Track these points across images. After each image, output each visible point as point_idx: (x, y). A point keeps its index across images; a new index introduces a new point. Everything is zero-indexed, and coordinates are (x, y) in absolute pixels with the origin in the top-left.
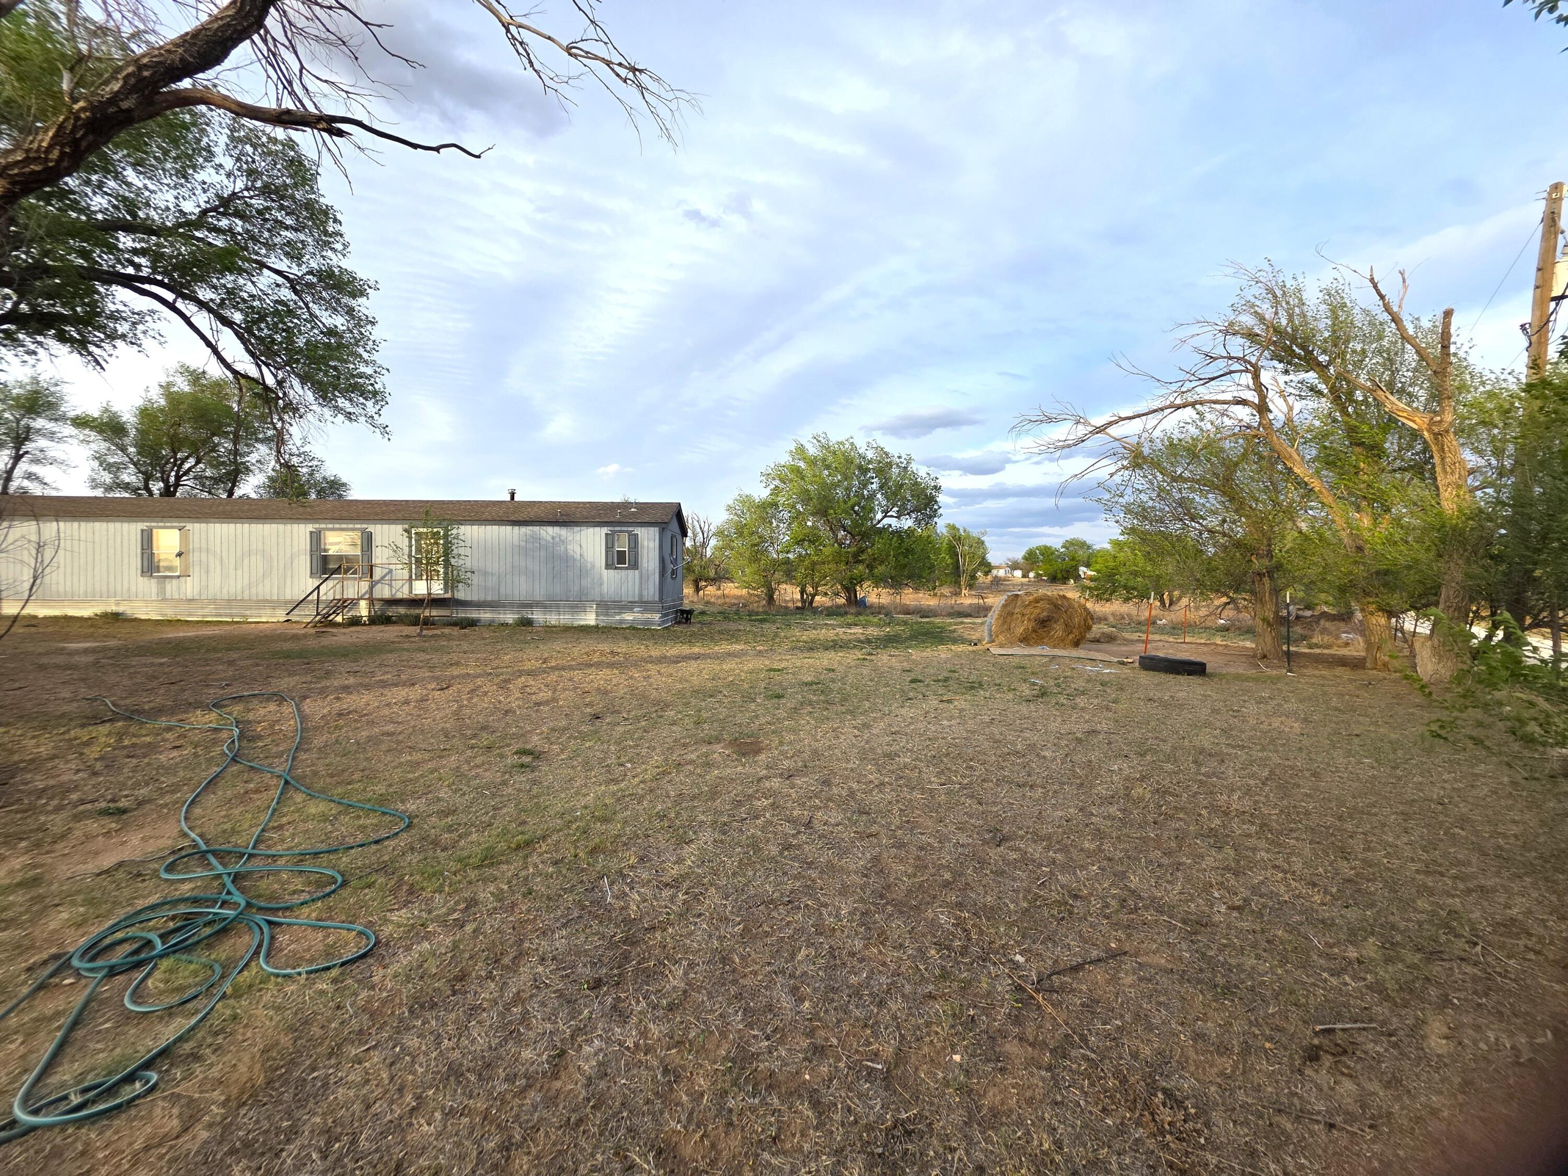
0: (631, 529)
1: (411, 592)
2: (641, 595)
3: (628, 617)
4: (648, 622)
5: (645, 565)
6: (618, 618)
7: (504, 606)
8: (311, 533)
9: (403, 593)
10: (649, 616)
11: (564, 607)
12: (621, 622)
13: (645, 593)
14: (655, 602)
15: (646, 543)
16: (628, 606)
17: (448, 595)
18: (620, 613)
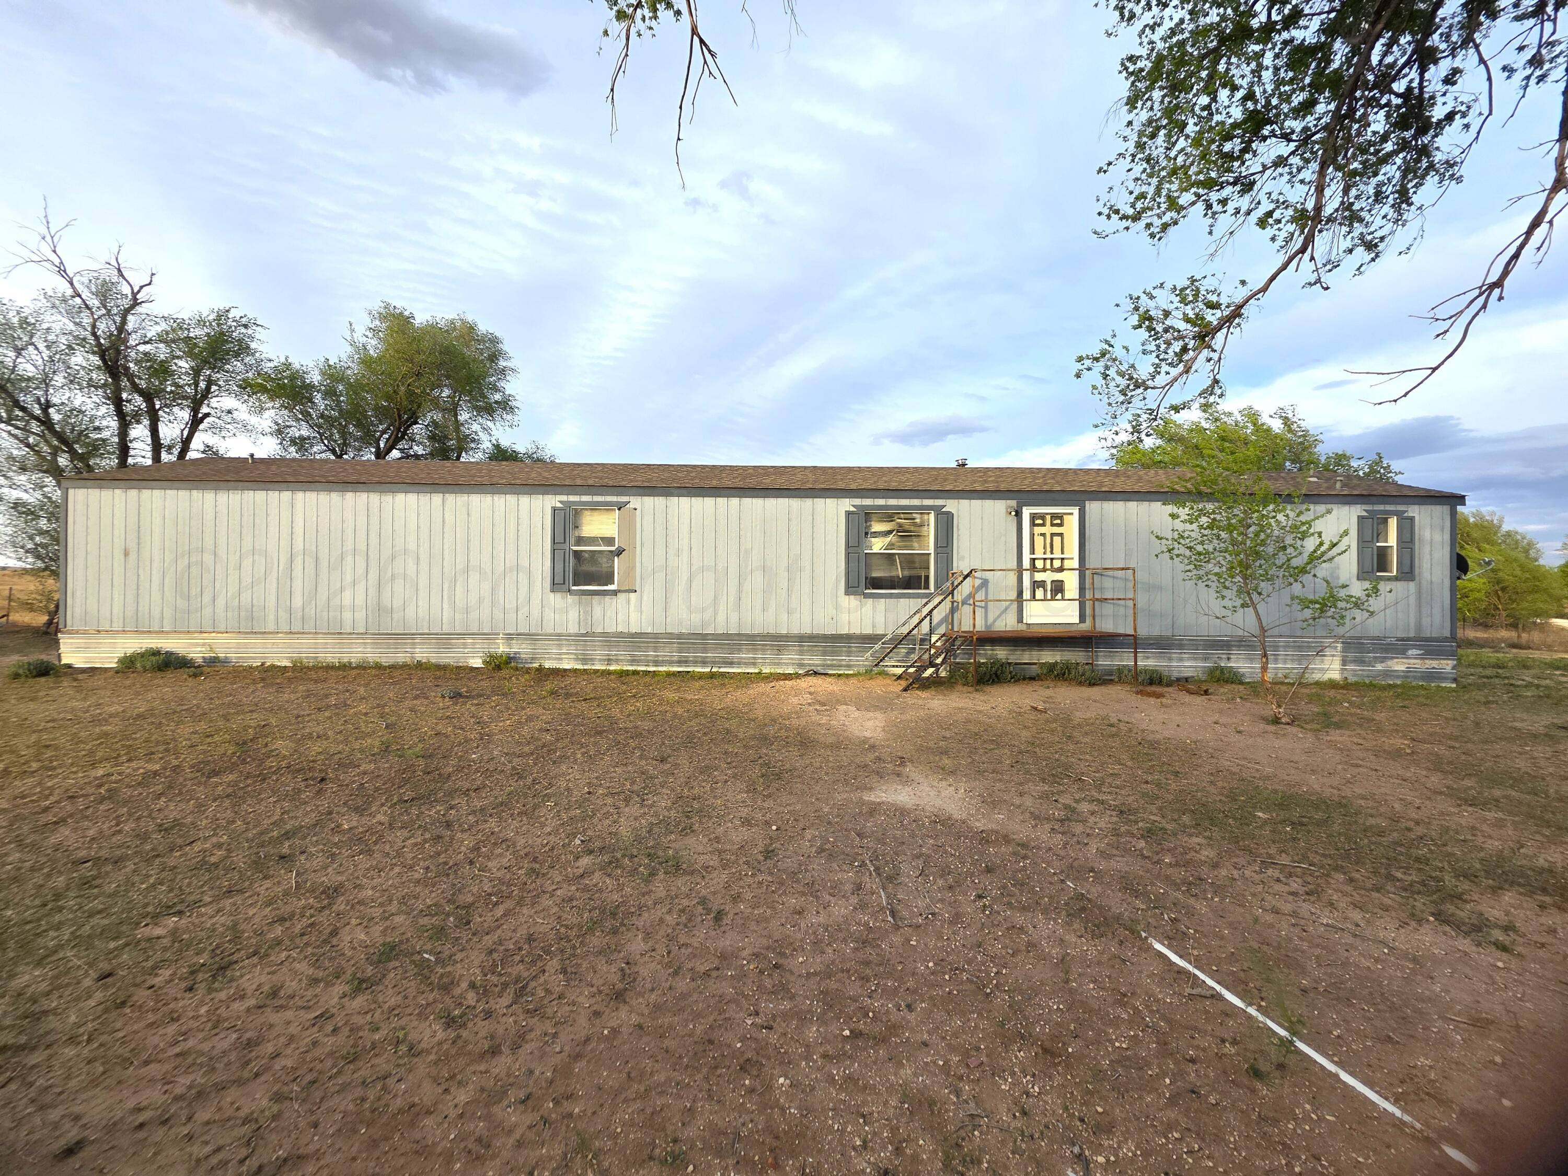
0: (1400, 508)
1: (1020, 620)
2: (1419, 627)
3: (1398, 665)
4: (1430, 676)
5: (1426, 575)
6: (1379, 667)
7: (1181, 646)
8: (848, 514)
9: (1007, 623)
10: (1434, 664)
11: (1286, 647)
12: (1387, 673)
13: (1426, 621)
14: (1445, 639)
15: (1427, 534)
16: (1399, 647)
17: (1086, 626)
18: (1383, 660)
